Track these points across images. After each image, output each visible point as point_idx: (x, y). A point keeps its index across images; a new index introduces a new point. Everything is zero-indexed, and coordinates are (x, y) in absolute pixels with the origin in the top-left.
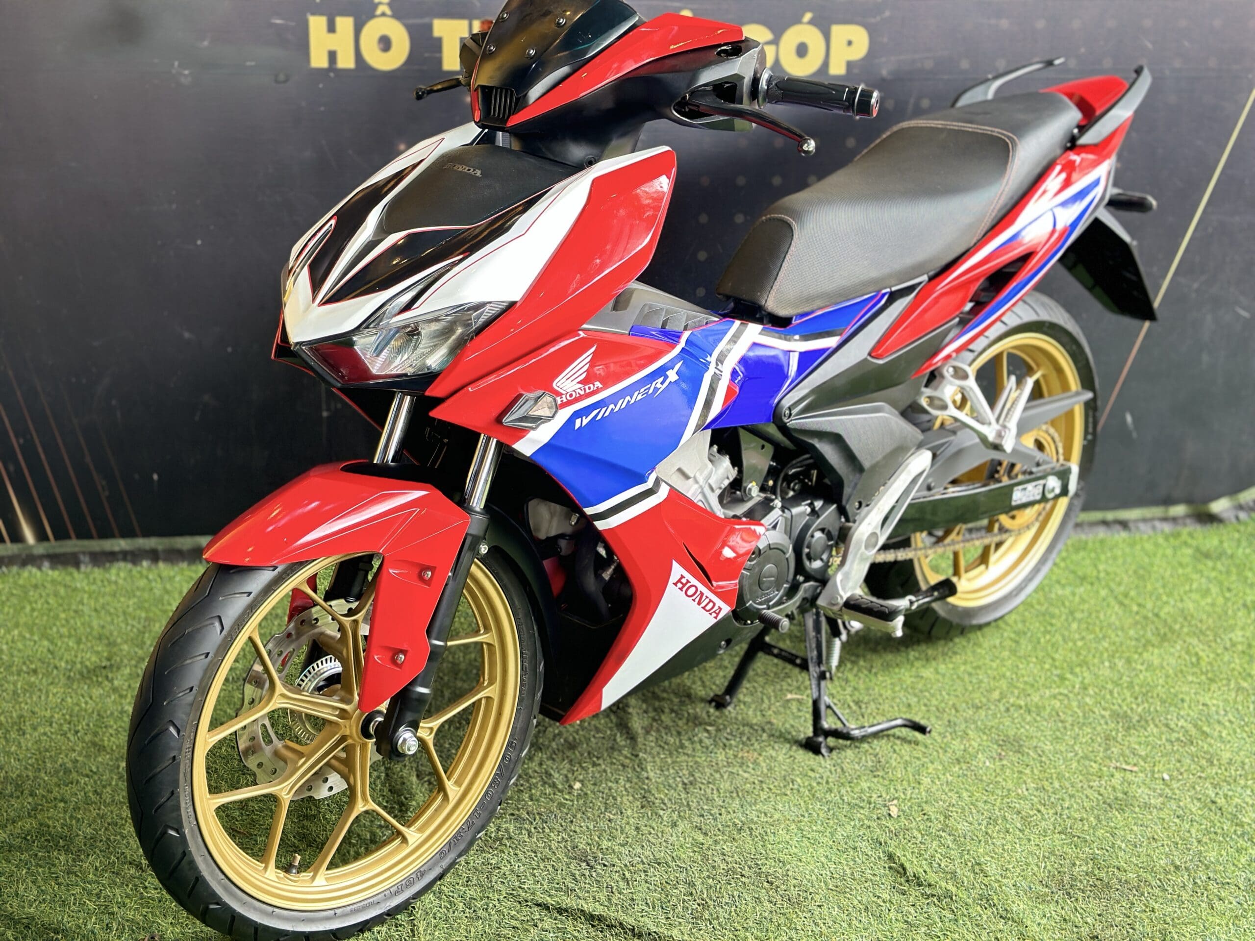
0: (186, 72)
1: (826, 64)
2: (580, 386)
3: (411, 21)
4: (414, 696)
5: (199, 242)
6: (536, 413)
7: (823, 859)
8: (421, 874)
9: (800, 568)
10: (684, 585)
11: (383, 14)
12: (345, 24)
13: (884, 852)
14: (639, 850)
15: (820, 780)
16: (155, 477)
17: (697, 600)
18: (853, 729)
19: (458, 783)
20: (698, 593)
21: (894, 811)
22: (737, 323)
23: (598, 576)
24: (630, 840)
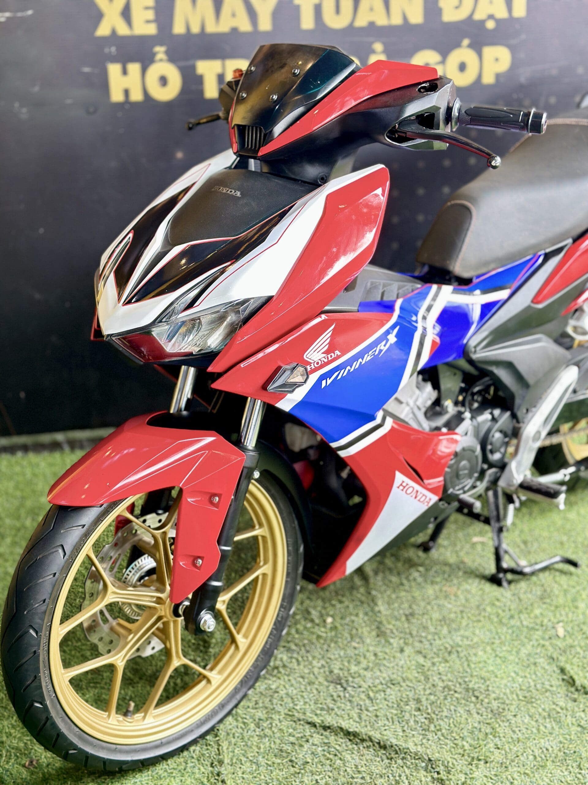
0: (24, 110)
1: (480, 76)
2: (324, 355)
3: (182, 64)
4: (210, 589)
5: (41, 231)
6: (292, 381)
7: (513, 674)
8: (222, 706)
9: (485, 460)
10: (404, 487)
11: (161, 60)
12: (134, 68)
13: (557, 666)
14: (378, 673)
15: (504, 608)
16: (22, 395)
17: (414, 496)
18: (525, 567)
19: (246, 636)
20: (415, 491)
21: (561, 632)
22: (435, 287)
23: (339, 476)
24: (371, 665)
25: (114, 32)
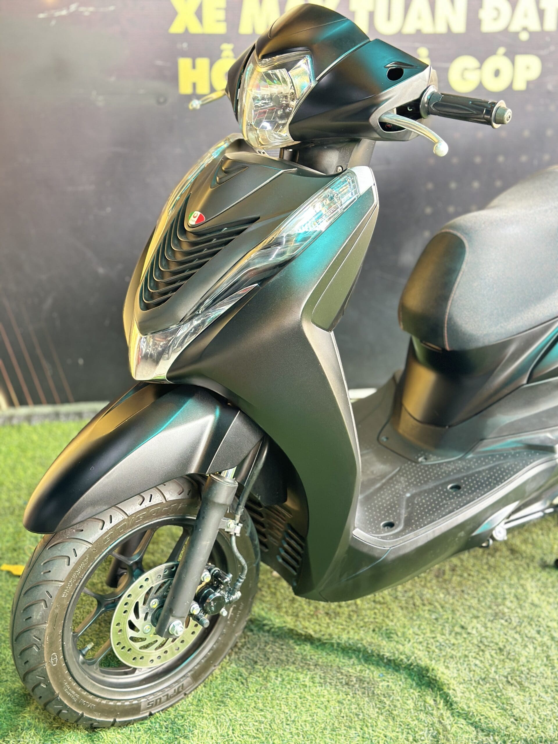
0: (101, 98)
1: (512, 83)
5: (109, 210)
11: (228, 57)
12: (203, 63)
16: (81, 362)
25: (187, 30)
